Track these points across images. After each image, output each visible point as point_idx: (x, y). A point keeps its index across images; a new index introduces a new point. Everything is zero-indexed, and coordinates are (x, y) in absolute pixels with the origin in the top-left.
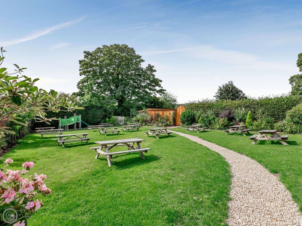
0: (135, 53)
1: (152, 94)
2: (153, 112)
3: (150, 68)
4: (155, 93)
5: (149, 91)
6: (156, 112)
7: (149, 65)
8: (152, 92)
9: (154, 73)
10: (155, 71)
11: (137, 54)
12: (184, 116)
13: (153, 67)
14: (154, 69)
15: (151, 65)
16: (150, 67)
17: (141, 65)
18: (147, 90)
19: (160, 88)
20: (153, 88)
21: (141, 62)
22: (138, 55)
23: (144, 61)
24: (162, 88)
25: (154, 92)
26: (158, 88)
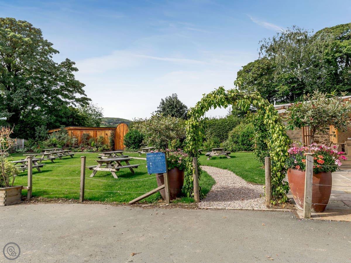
0: (42, 37)
1: (69, 103)
2: (79, 132)
3: (69, 65)
4: (74, 103)
5: (63, 100)
6: (84, 132)
7: (67, 59)
8: (68, 100)
9: (73, 73)
10: (76, 70)
11: (44, 39)
12: (130, 138)
13: (74, 63)
14: (73, 66)
15: (70, 61)
16: (69, 63)
17: (51, 57)
18: (60, 96)
19: (83, 96)
20: (70, 94)
21: (53, 53)
22: (46, 40)
23: (58, 52)
24: (86, 96)
25: (71, 101)
26: (78, 96)
